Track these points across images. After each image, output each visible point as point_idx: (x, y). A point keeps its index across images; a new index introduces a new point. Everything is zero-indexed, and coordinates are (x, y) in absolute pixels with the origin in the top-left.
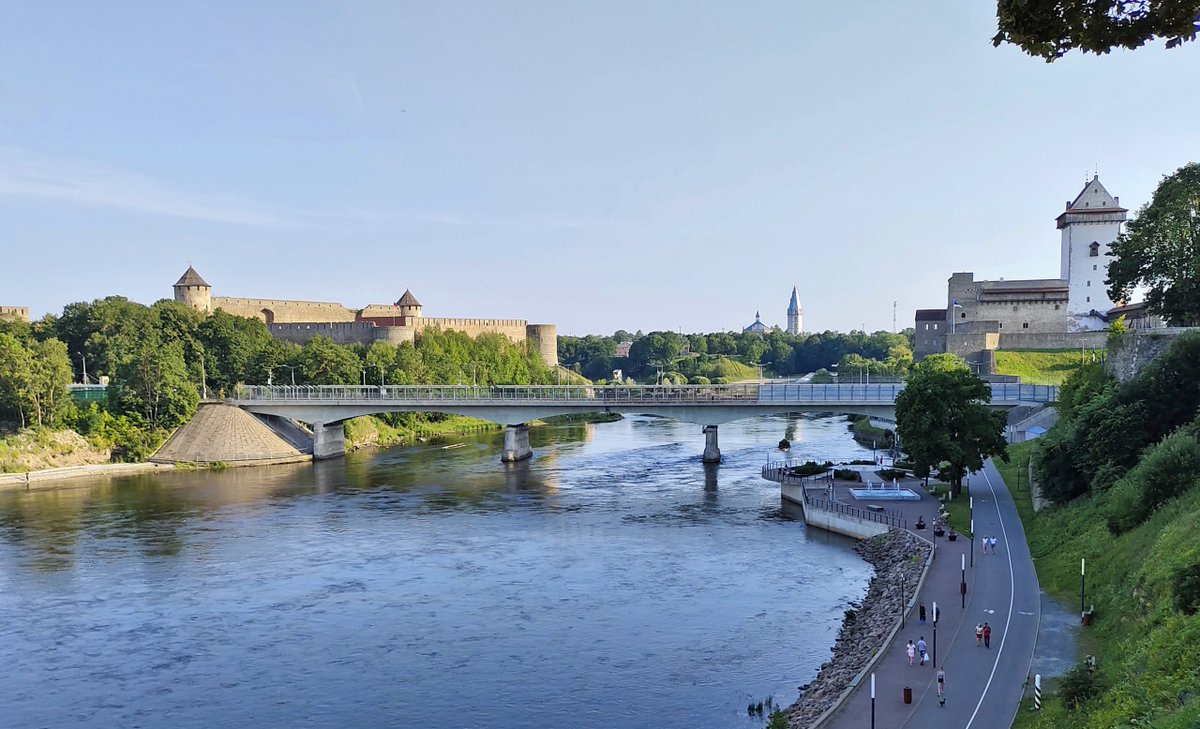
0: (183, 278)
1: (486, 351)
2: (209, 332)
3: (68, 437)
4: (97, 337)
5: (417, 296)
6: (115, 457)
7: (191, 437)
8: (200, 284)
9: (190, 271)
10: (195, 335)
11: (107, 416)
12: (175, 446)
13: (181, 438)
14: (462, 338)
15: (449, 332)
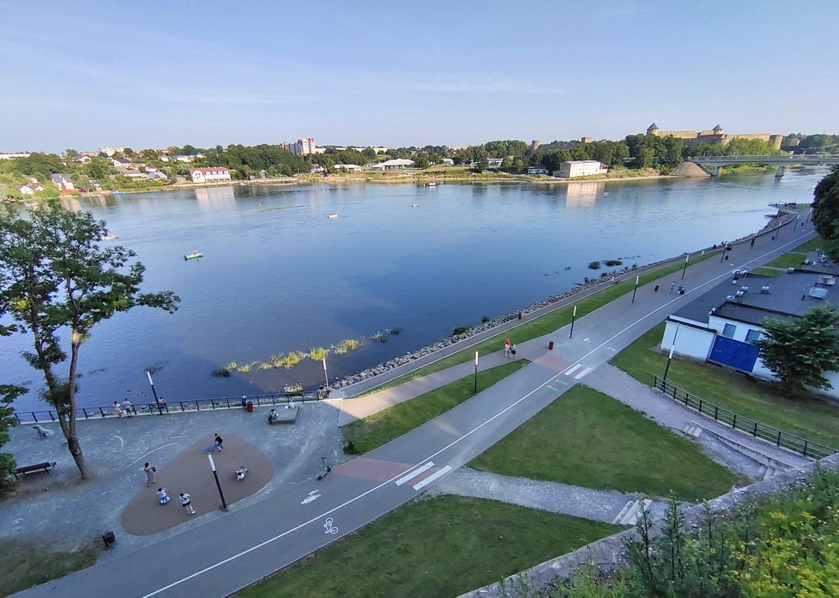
0: (651, 127)
1: (755, 145)
2: (668, 143)
3: (651, 169)
4: (638, 145)
5: (721, 126)
6: (661, 174)
7: (681, 170)
8: (656, 128)
9: (654, 124)
10: (663, 144)
11: (659, 165)
12: (676, 172)
13: (678, 170)
14: (746, 141)
15: (742, 139)
